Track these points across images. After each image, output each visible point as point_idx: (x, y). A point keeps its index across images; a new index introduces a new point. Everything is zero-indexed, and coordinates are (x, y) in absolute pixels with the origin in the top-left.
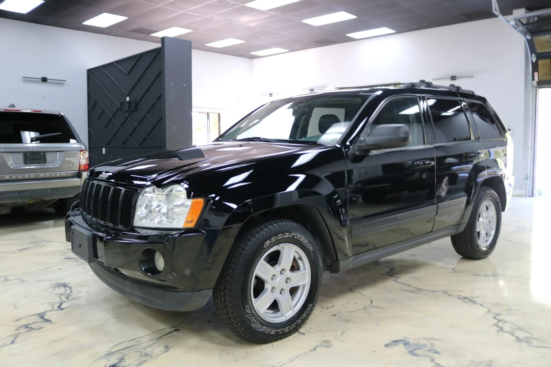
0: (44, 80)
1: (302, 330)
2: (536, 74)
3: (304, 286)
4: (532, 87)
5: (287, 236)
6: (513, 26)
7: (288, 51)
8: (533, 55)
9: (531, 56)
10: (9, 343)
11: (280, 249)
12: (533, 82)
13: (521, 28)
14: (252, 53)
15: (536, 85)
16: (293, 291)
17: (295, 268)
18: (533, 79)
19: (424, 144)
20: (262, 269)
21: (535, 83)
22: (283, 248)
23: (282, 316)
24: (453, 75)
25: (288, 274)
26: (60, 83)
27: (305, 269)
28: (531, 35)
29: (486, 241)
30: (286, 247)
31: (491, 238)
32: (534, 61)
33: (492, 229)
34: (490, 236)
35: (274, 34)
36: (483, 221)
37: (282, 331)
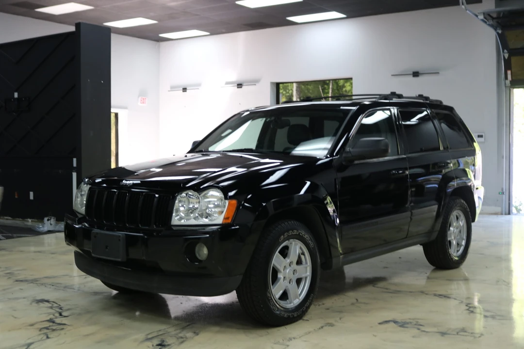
1: (305, 318)
2: (509, 72)
3: (306, 278)
4: (506, 87)
5: (295, 233)
6: (482, 20)
7: (209, 33)
8: (505, 51)
9: (503, 52)
11: (289, 245)
12: (506, 81)
13: (491, 22)
15: (510, 85)
16: (299, 281)
17: (299, 262)
18: (506, 78)
19: (398, 154)
20: (277, 260)
21: (508, 82)
22: (291, 243)
23: (290, 303)
24: (415, 70)
25: (294, 266)
27: (306, 263)
28: (502, 29)
29: (458, 251)
30: (293, 243)
31: (462, 248)
32: (506, 57)
33: (463, 239)
34: (461, 246)
35: (197, 15)
36: (454, 231)
37: (292, 315)
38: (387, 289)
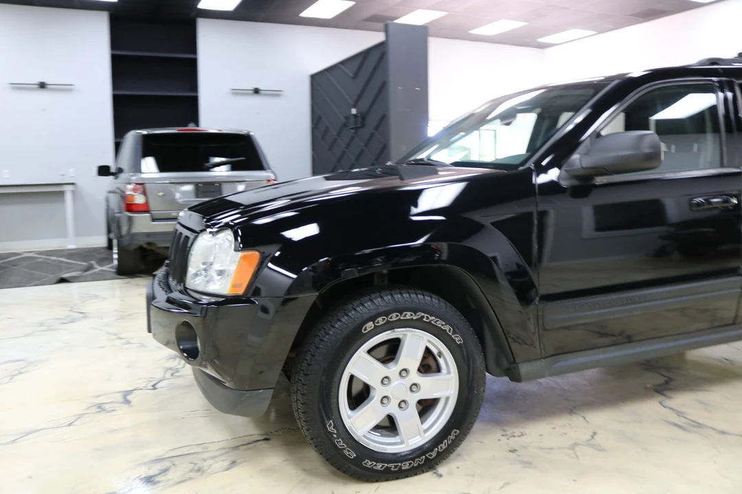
0: (257, 91)
1: (442, 469)
3: (447, 399)
5: (408, 317)
7: (595, 33)
10: (66, 424)
11: (401, 337)
14: (541, 40)
16: (426, 407)
17: (428, 367)
19: (722, 166)
20: (362, 366)
22: (405, 335)
23: (402, 443)
25: (414, 377)
26: (276, 94)
27: (449, 372)
30: (409, 334)
37: (396, 467)
38: (679, 414)
